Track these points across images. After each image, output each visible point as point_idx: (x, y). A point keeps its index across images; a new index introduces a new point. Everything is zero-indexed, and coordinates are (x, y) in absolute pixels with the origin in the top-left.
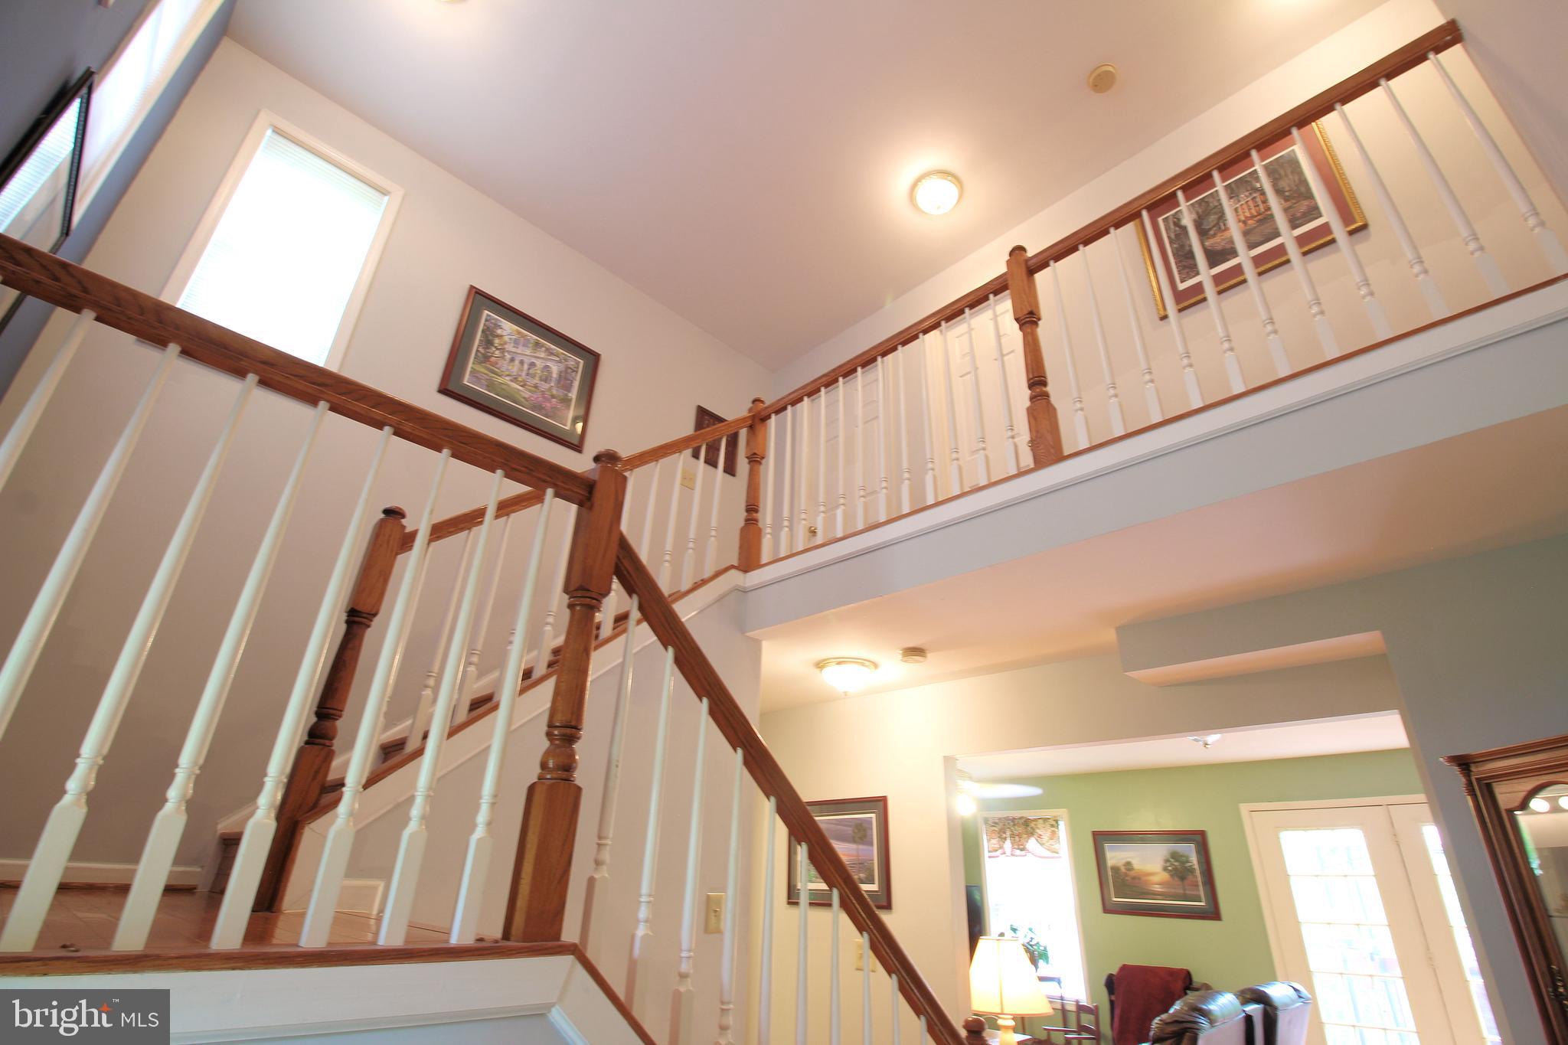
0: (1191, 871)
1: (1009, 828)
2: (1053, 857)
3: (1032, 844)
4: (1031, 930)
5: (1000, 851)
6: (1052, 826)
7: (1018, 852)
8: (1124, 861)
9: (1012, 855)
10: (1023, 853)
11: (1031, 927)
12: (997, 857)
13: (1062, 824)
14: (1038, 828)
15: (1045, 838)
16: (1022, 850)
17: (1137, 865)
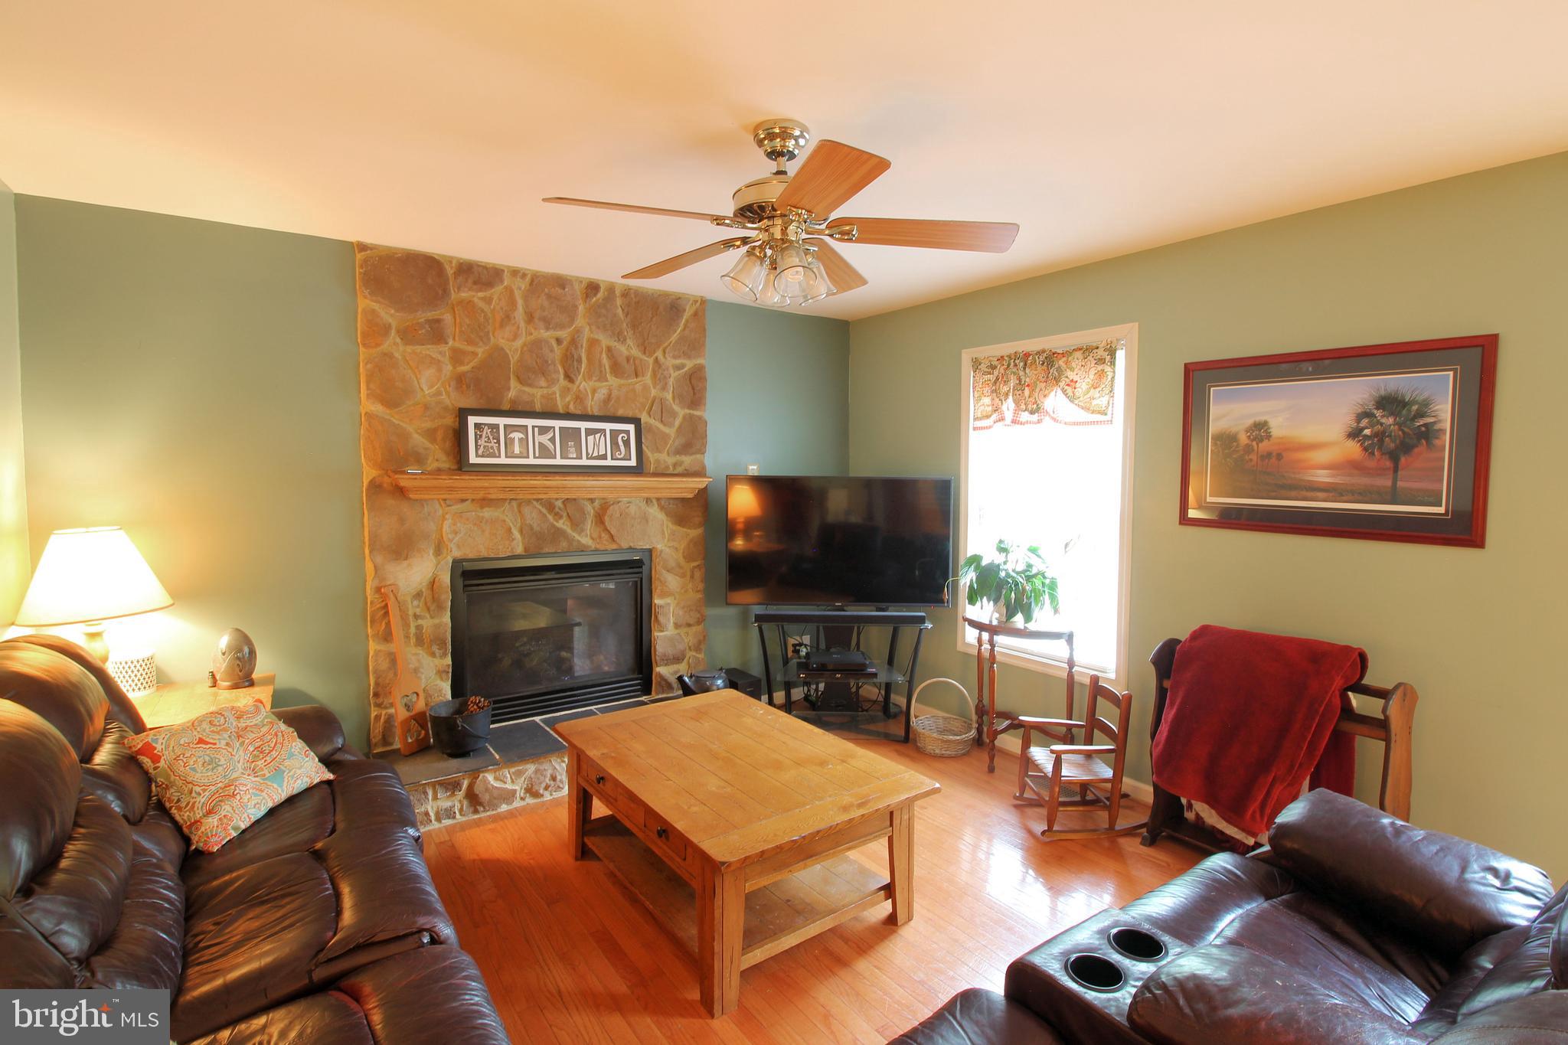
0: (1428, 434)
1: (1014, 373)
2: (1093, 423)
3: (1055, 400)
4: (1033, 551)
5: (994, 417)
6: (1101, 361)
7: (1025, 416)
8: (1250, 422)
9: (1014, 422)
10: (1035, 417)
11: (1034, 545)
12: (990, 427)
13: (1120, 355)
14: (1072, 370)
15: (1083, 386)
16: (1032, 412)
17: (1280, 427)
